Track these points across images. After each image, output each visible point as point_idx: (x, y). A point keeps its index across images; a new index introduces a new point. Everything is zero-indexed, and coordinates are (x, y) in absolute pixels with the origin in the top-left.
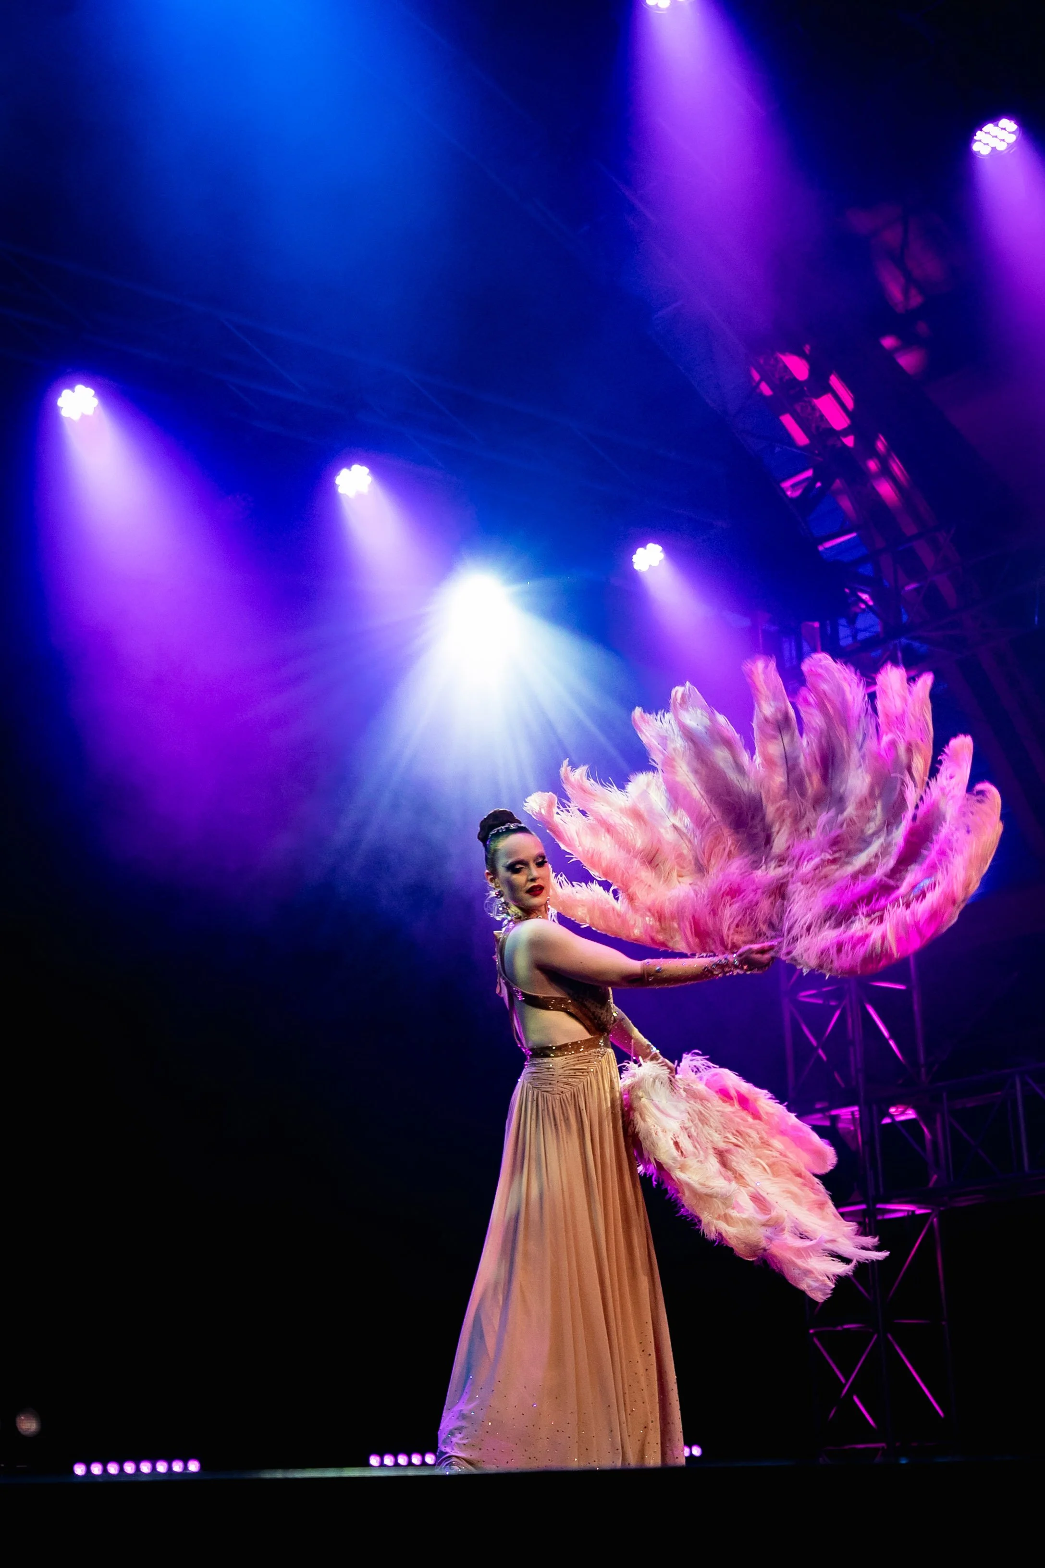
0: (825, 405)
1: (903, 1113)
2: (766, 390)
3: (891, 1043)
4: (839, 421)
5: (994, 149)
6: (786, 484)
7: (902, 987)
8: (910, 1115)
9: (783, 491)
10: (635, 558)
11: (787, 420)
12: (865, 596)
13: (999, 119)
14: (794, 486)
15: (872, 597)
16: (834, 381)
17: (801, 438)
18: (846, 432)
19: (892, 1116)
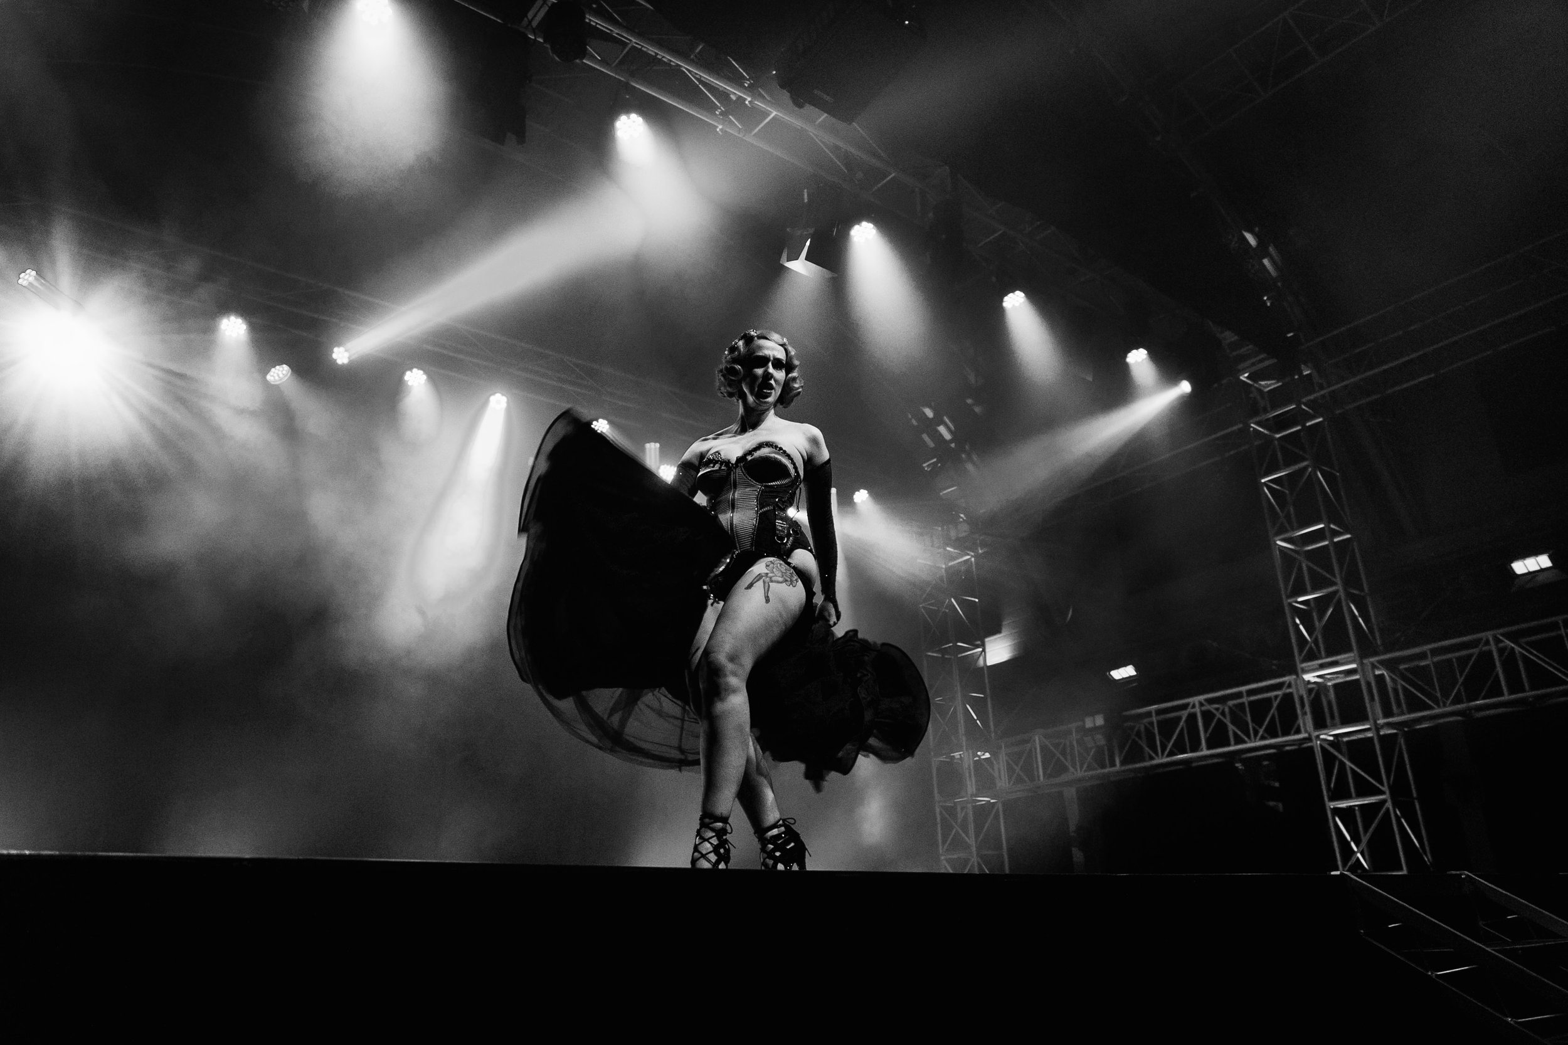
0: (942, 429)
1: (983, 755)
2: (914, 422)
3: (978, 722)
4: (947, 436)
5: (1014, 305)
6: (925, 465)
7: (982, 696)
8: (987, 755)
9: (924, 468)
10: (855, 496)
11: (925, 437)
12: (962, 515)
13: (1015, 291)
14: (928, 466)
15: (965, 516)
16: (946, 419)
17: (932, 445)
18: (951, 441)
19: (979, 756)
